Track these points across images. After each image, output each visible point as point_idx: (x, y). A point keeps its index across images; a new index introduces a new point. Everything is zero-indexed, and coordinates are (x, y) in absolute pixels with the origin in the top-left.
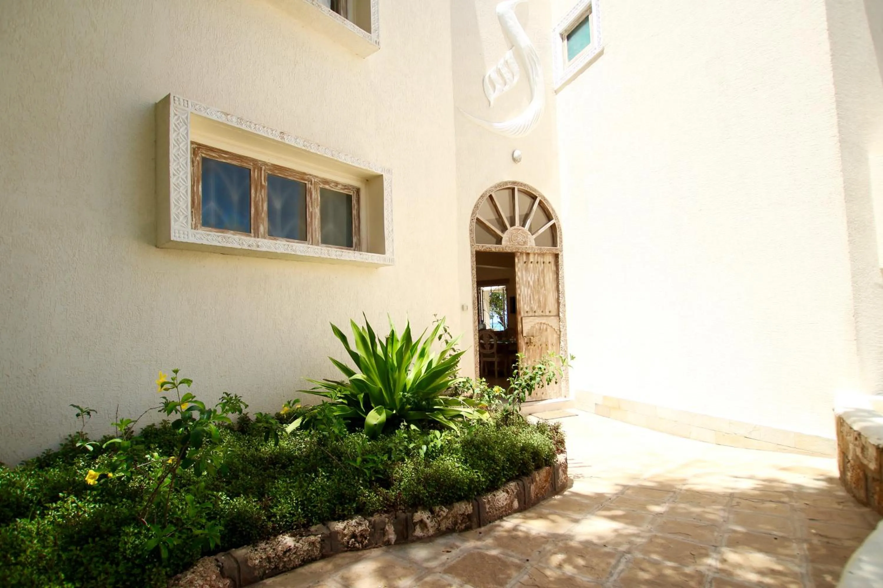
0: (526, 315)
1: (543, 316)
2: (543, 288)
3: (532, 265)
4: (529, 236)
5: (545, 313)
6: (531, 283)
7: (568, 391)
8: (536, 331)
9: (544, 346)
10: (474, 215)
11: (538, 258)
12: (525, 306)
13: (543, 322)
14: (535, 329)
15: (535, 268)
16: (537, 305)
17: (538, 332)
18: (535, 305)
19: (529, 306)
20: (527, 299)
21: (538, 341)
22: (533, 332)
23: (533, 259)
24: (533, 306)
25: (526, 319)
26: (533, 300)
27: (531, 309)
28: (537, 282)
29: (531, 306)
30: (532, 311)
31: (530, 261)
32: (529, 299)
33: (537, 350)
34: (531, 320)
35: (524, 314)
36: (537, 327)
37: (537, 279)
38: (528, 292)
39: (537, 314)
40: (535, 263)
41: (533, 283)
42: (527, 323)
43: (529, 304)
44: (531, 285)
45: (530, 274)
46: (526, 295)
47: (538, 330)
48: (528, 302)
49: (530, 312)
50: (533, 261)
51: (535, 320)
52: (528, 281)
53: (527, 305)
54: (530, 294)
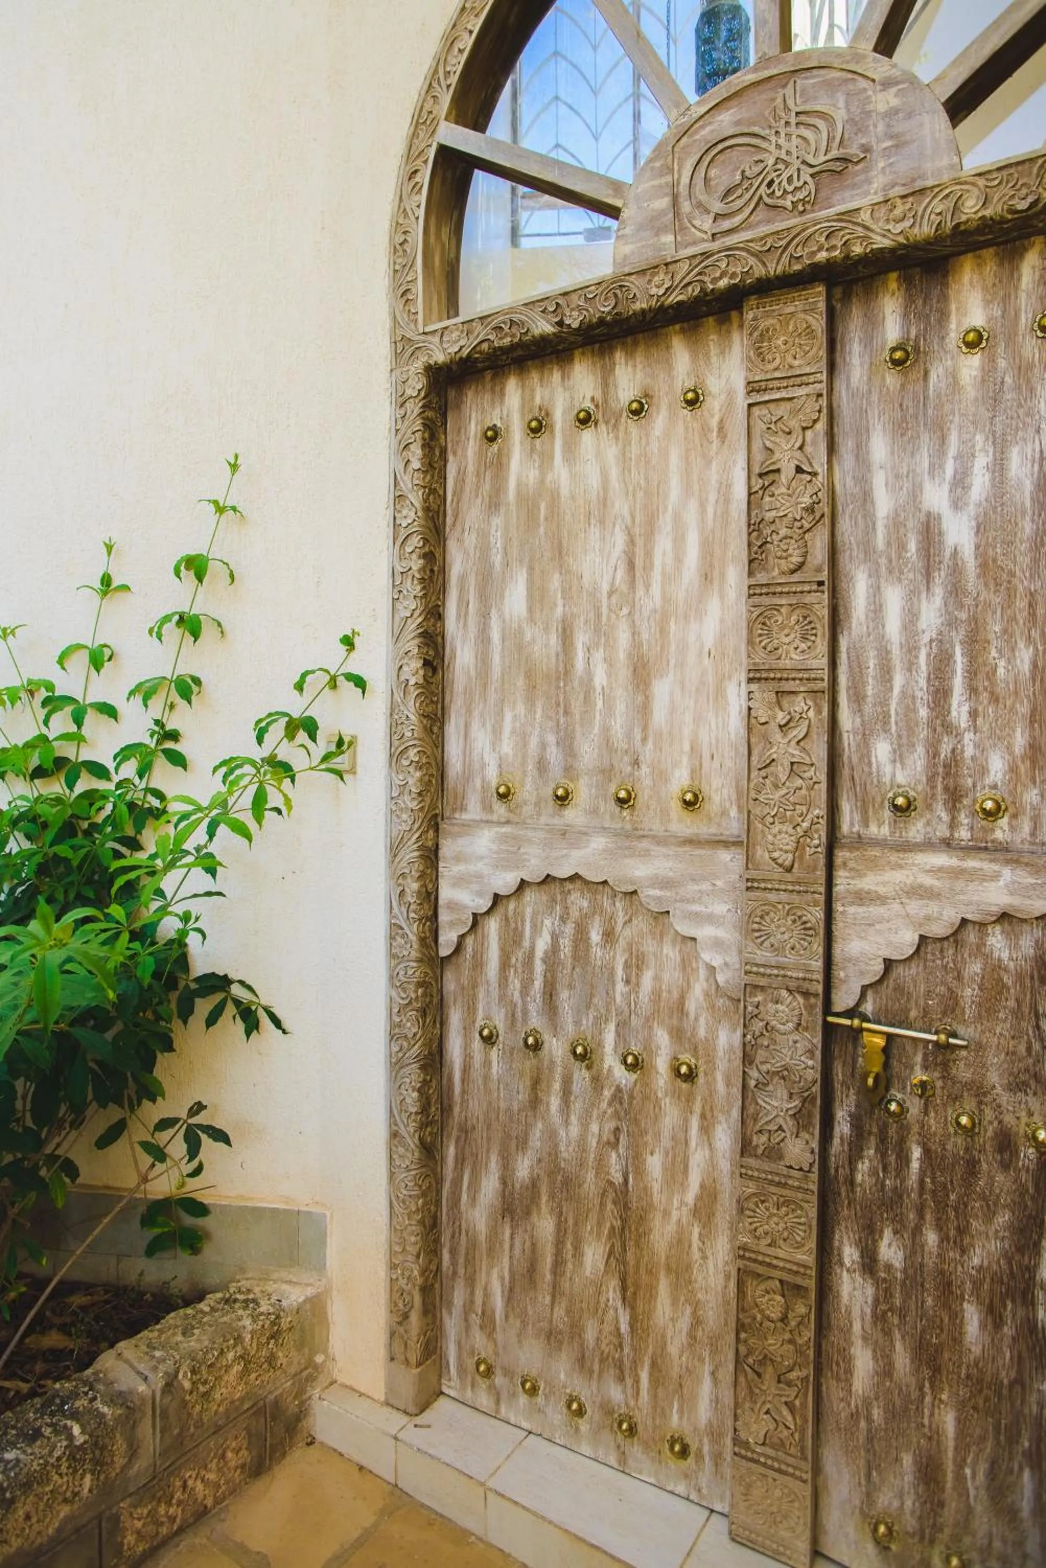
0: (883, 825)
3: (970, 364)
6: (958, 533)
8: (992, 988)
12: (882, 749)
15: (1008, 380)
16: (1020, 740)
17: (1012, 1003)
18: (987, 744)
19: (920, 750)
20: (898, 681)
21: (999, 1090)
22: (949, 989)
23: (987, 303)
24: (969, 751)
25: (874, 865)
26: (972, 691)
27: (947, 774)
28: (1024, 513)
29: (945, 749)
30: (954, 797)
31: (953, 326)
32: (923, 683)
33: (985, 1166)
34: (927, 881)
35: (865, 823)
36: (1005, 955)
37: (1028, 486)
38: (911, 618)
39: (1013, 828)
40: (1011, 337)
41: (980, 529)
42: (881, 900)
43: (923, 733)
44: (955, 552)
45: (952, 451)
46: (896, 652)
47: (1008, 980)
48: (915, 711)
49: (929, 807)
50: (990, 319)
51: (972, 887)
52: (923, 518)
53: (899, 736)
54: (941, 633)
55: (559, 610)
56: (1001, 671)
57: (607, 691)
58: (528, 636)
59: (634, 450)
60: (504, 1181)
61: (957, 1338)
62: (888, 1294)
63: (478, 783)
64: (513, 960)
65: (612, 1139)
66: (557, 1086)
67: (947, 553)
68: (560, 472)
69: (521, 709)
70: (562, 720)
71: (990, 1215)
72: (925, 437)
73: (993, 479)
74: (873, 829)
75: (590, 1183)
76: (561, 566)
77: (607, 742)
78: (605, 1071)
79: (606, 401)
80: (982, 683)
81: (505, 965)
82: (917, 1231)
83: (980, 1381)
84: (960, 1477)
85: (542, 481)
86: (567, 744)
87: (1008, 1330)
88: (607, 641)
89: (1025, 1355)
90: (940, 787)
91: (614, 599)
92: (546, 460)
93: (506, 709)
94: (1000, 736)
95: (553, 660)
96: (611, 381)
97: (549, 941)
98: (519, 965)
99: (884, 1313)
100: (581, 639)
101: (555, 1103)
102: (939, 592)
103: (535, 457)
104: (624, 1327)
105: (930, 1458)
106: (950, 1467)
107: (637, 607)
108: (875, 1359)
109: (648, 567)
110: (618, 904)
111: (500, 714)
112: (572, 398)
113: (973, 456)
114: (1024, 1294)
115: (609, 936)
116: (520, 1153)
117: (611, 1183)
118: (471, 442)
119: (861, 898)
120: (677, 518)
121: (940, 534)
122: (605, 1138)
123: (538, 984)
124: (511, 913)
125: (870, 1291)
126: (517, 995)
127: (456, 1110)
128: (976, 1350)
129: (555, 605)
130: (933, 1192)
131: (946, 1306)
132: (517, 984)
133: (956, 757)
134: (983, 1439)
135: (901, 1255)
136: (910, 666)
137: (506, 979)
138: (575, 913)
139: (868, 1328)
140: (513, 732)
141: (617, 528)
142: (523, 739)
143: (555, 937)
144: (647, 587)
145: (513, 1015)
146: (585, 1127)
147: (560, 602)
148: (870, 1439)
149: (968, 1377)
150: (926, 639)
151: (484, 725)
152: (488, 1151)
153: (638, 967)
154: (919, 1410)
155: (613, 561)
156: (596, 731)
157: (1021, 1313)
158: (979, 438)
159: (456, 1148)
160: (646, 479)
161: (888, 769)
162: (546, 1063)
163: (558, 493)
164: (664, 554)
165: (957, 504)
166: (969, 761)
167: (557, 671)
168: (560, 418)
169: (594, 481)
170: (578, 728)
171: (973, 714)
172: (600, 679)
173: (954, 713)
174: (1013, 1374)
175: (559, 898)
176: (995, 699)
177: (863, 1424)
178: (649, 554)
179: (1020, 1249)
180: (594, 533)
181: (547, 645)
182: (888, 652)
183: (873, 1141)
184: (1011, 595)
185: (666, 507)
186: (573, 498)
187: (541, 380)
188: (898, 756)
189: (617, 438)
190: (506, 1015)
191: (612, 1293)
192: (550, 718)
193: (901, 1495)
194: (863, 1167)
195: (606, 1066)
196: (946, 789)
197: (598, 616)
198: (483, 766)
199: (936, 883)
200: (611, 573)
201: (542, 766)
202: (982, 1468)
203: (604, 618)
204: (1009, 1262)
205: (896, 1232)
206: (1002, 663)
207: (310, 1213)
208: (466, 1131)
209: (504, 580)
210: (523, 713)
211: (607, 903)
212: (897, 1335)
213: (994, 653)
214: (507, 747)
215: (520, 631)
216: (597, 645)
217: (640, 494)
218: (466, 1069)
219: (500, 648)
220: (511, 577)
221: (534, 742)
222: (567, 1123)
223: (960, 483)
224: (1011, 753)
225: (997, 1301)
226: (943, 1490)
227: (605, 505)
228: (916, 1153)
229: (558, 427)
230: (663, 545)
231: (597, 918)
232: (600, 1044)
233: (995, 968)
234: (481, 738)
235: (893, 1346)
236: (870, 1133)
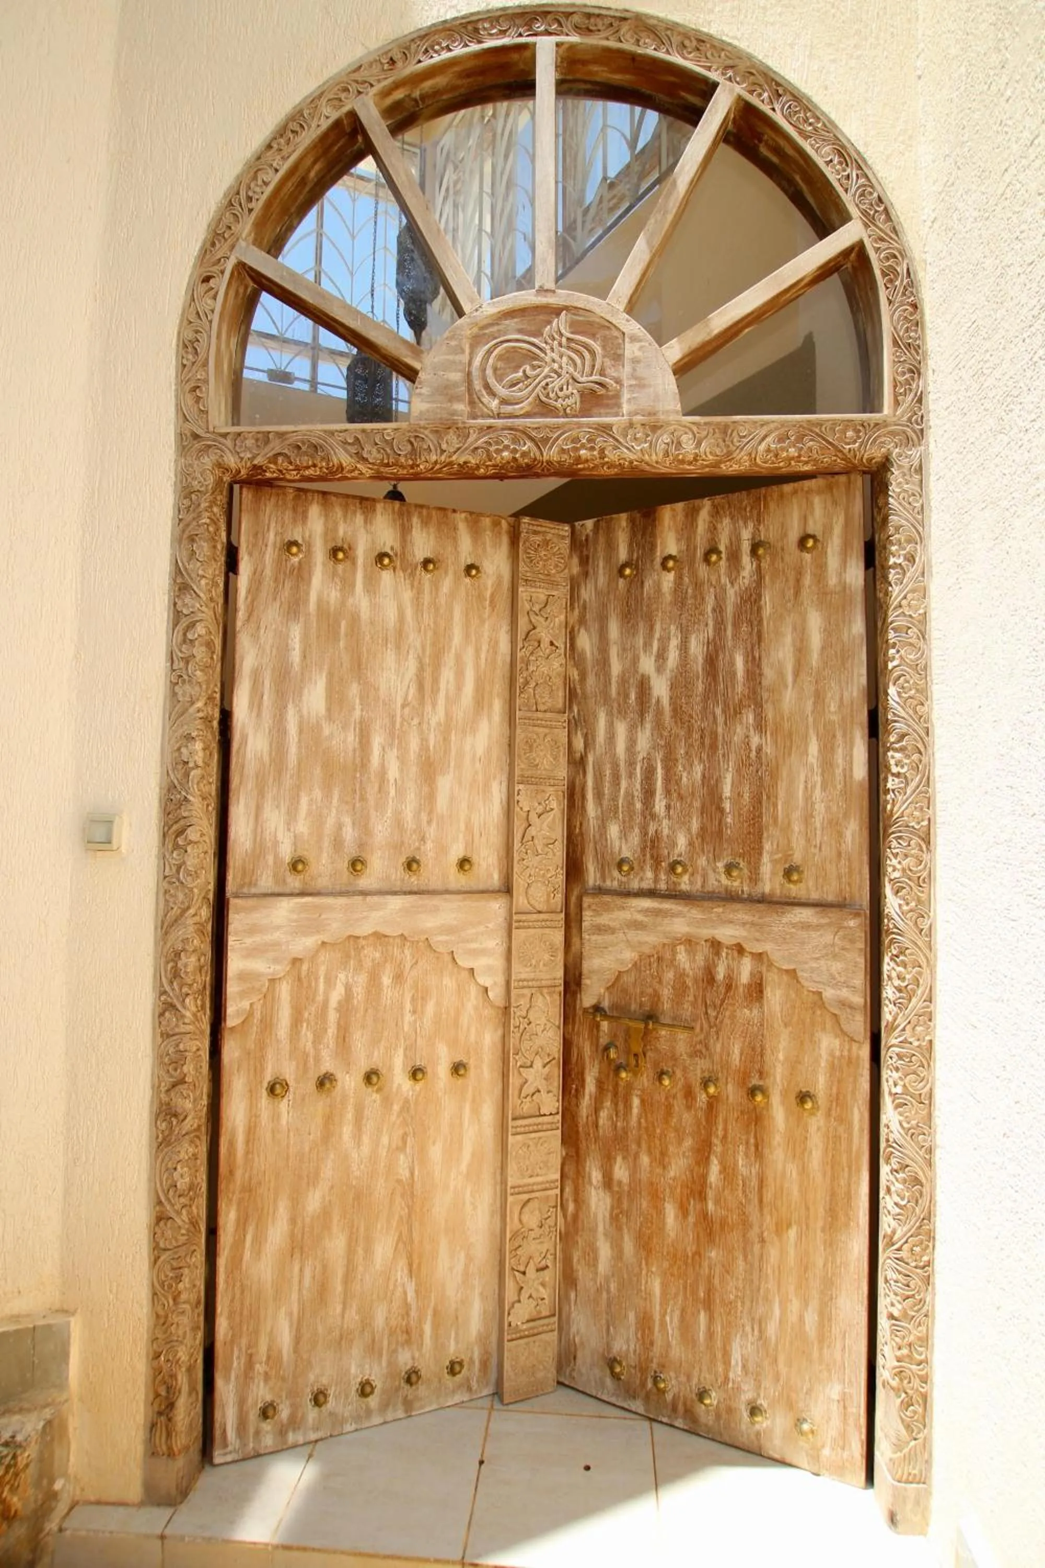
0: (614, 880)
1: (730, 898)
2: (749, 717)
3: (668, 580)
4: (630, 350)
5: (755, 878)
6: (660, 689)
7: (922, 1479)
8: (680, 988)
9: (731, 1092)
10: (221, 249)
11: (713, 529)
12: (614, 830)
13: (727, 934)
14: (669, 975)
15: (690, 591)
16: (695, 825)
17: (691, 998)
18: (677, 826)
19: (637, 830)
20: (624, 784)
21: (685, 1057)
22: (655, 990)
23: (678, 540)
24: (666, 832)
25: (607, 908)
26: (668, 792)
27: (653, 847)
28: (698, 678)
29: (651, 830)
30: (657, 862)
31: (658, 554)
32: (638, 786)
33: (676, 1108)
34: (640, 917)
35: (603, 878)
36: (687, 966)
37: (700, 660)
38: (632, 743)
39: (691, 883)
40: (692, 563)
41: (672, 687)
42: (612, 931)
43: (638, 819)
44: (658, 701)
45: (657, 635)
46: (622, 764)
47: (689, 982)
48: (633, 804)
49: (642, 868)
50: (680, 552)
51: (666, 921)
52: (639, 678)
53: (624, 822)
54: (649, 754)
55: (357, 713)
56: (684, 779)
57: (399, 782)
58: (326, 732)
59: (426, 598)
60: (293, 1221)
61: (662, 1228)
62: (619, 1201)
63: (270, 859)
64: (306, 1015)
65: (400, 1144)
66: (350, 1116)
67: (654, 701)
68: (361, 600)
69: (318, 793)
70: (358, 805)
71: (680, 1141)
72: (641, 625)
73: (680, 655)
74: (608, 883)
75: (381, 1188)
76: (360, 678)
77: (399, 823)
78: (394, 1090)
79: (404, 553)
80: (673, 787)
81: (296, 1021)
82: (636, 1156)
83: (675, 1256)
84: (663, 1324)
85: (343, 603)
86: (364, 826)
87: (691, 1219)
88: (400, 743)
89: (701, 1235)
90: (648, 856)
91: (407, 710)
92: (347, 586)
93: (302, 794)
94: (684, 822)
95: (351, 754)
96: (409, 538)
97: (343, 992)
98: (312, 1018)
99: (617, 1215)
100: (377, 741)
101: (347, 1131)
102: (648, 726)
103: (337, 580)
104: (411, 1295)
105: (645, 1313)
106: (657, 1317)
107: (426, 719)
108: (612, 1248)
109: (435, 691)
110: (406, 951)
111: (295, 800)
112: (373, 542)
113: (669, 639)
114: (700, 1193)
115: (398, 978)
116: (311, 1188)
117: (399, 1181)
118: (270, 549)
119: (599, 929)
120: (459, 658)
121: (650, 688)
122: (394, 1146)
123: (332, 1031)
124: (304, 974)
125: (608, 1201)
126: (309, 1044)
127: (239, 1173)
128: (672, 1234)
129: (354, 709)
130: (647, 1129)
131: (656, 1207)
132: (310, 1036)
133: (657, 836)
134: (676, 1295)
135: (627, 1174)
136: (631, 775)
137: (298, 1033)
138: (368, 964)
139: (607, 1227)
140: (309, 813)
141: (411, 656)
142: (318, 820)
143: (348, 988)
144: (434, 705)
145: (305, 1064)
146: (376, 1143)
147: (358, 707)
148: (609, 1305)
149: (668, 1253)
150: (640, 757)
151: (278, 807)
152: (275, 1201)
153: (422, 998)
154: (639, 1281)
155: (406, 682)
156: (389, 814)
157: (698, 1207)
158: (673, 628)
159: (238, 1210)
160: (435, 623)
161: (617, 843)
162: (338, 1099)
163: (359, 616)
164: (448, 682)
165: (660, 669)
166: (665, 839)
167: (354, 763)
168: (362, 552)
169: (391, 614)
170: (373, 813)
171: (668, 807)
172: (393, 772)
173: (657, 807)
174: (694, 1248)
175: (353, 953)
176: (681, 797)
177: (605, 1295)
178: (436, 680)
179: (698, 1163)
180: (390, 657)
181: (344, 741)
182: (618, 766)
183: (609, 1096)
184: (690, 731)
185: (450, 647)
186: (372, 623)
187: (345, 517)
188: (624, 834)
189: (412, 586)
190: (297, 1067)
191: (401, 1274)
192: (347, 803)
193: (628, 1341)
194: (603, 1114)
195: (395, 1085)
196: (652, 857)
197: (393, 723)
198: (276, 843)
199: (646, 919)
200: (404, 689)
201: (338, 843)
202: (677, 1313)
203: (398, 726)
204: (692, 1171)
205: (624, 1158)
206: (685, 774)
207: (49, 1327)
208: (249, 1189)
209: (302, 681)
210: (319, 799)
211: (396, 952)
212: (626, 1231)
213: (680, 768)
214: (302, 827)
215: (319, 726)
216: (391, 745)
217: (430, 634)
218: (251, 1131)
219: (296, 740)
220: (310, 679)
221: (330, 822)
222: (359, 1144)
223: (661, 656)
224: (690, 833)
225: (684, 1199)
226: (653, 1333)
227: (400, 635)
228: (636, 1102)
229: (360, 561)
230: (447, 676)
231: (388, 965)
232: (391, 1069)
233: (681, 976)
234: (274, 819)
235: (622, 1238)
236: (608, 1090)
